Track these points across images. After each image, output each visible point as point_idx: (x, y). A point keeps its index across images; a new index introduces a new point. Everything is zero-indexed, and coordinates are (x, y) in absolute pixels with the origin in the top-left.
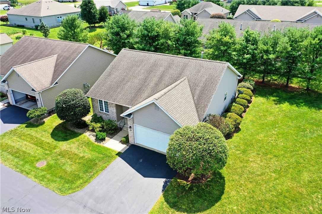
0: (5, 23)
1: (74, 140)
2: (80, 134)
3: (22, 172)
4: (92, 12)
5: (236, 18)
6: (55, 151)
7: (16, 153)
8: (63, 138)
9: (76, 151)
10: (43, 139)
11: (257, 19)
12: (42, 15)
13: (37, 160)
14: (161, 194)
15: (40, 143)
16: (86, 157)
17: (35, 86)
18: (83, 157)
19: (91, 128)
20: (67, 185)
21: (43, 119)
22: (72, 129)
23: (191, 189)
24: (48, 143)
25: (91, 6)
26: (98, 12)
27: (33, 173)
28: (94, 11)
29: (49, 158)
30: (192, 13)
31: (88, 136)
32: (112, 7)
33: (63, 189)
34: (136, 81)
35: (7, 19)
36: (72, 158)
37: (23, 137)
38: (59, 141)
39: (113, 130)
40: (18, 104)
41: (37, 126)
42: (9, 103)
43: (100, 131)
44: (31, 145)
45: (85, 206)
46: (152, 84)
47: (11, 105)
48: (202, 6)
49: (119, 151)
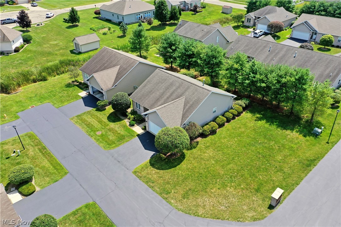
0: (98, 16)
1: (118, 123)
2: (123, 120)
3: (89, 135)
4: (163, 13)
5: (293, 27)
6: (107, 127)
7: (88, 125)
8: (113, 121)
9: (117, 129)
10: (103, 119)
11: (313, 31)
12: (125, 13)
13: (97, 131)
14: (149, 159)
15: (101, 122)
16: (121, 134)
17: (103, 87)
18: (120, 133)
19: (128, 118)
20: (108, 146)
21: (105, 107)
22: (119, 116)
23: (165, 159)
24: (105, 122)
25: (163, 8)
26: (169, 13)
27: (94, 136)
28: (165, 12)
29: (103, 131)
30: (255, 17)
31: (126, 122)
32: (187, 2)
33: (105, 147)
34: (158, 93)
35: (100, 13)
36: (114, 133)
37: (93, 116)
38: (111, 122)
39: (140, 121)
40: (94, 94)
41: (101, 111)
42: (89, 92)
43: (133, 120)
44: (96, 122)
45: (113, 157)
46: (165, 97)
47: (90, 94)
48: (267, 11)
49: (139, 133)
